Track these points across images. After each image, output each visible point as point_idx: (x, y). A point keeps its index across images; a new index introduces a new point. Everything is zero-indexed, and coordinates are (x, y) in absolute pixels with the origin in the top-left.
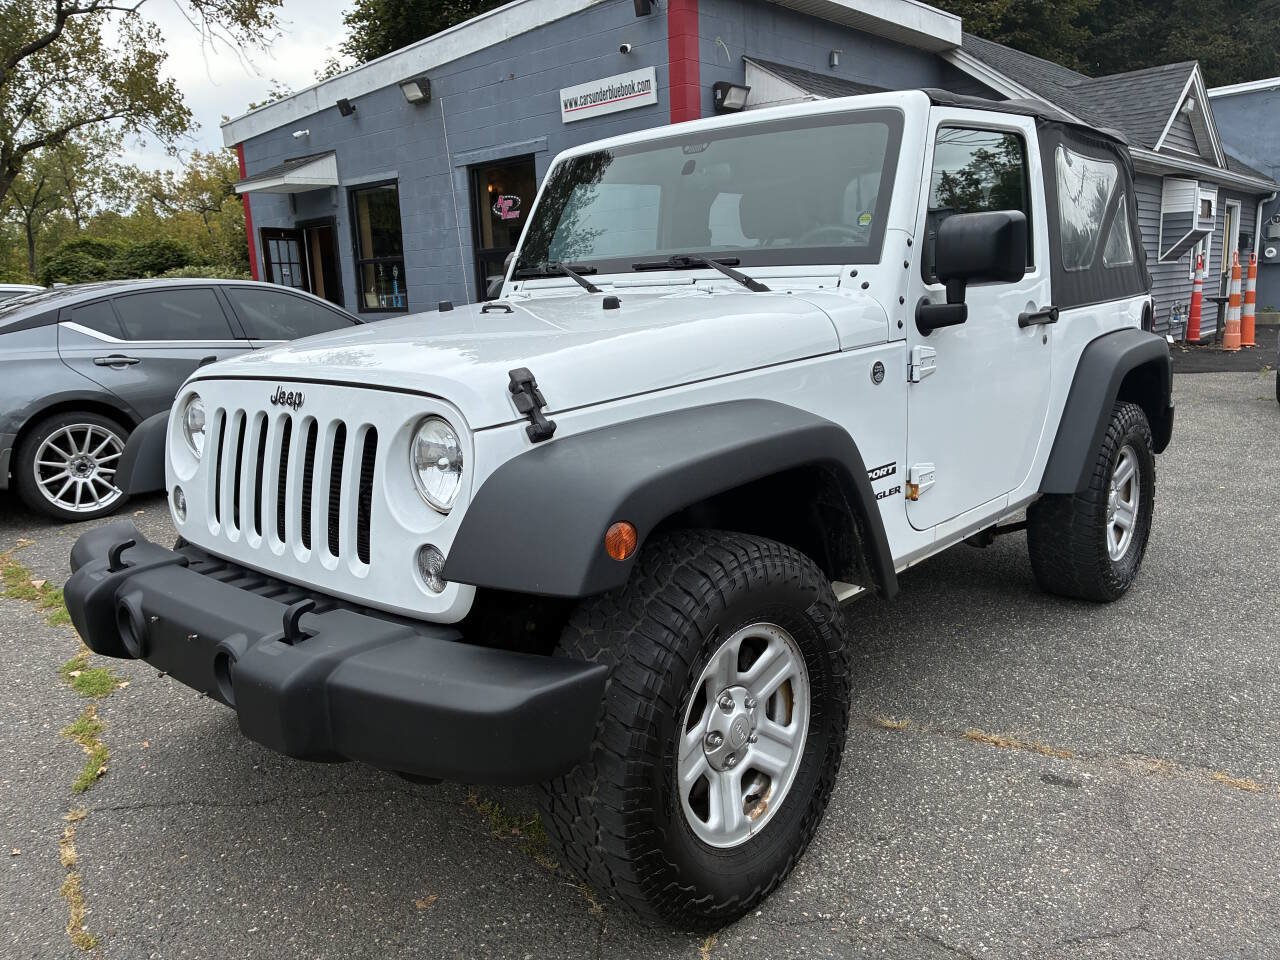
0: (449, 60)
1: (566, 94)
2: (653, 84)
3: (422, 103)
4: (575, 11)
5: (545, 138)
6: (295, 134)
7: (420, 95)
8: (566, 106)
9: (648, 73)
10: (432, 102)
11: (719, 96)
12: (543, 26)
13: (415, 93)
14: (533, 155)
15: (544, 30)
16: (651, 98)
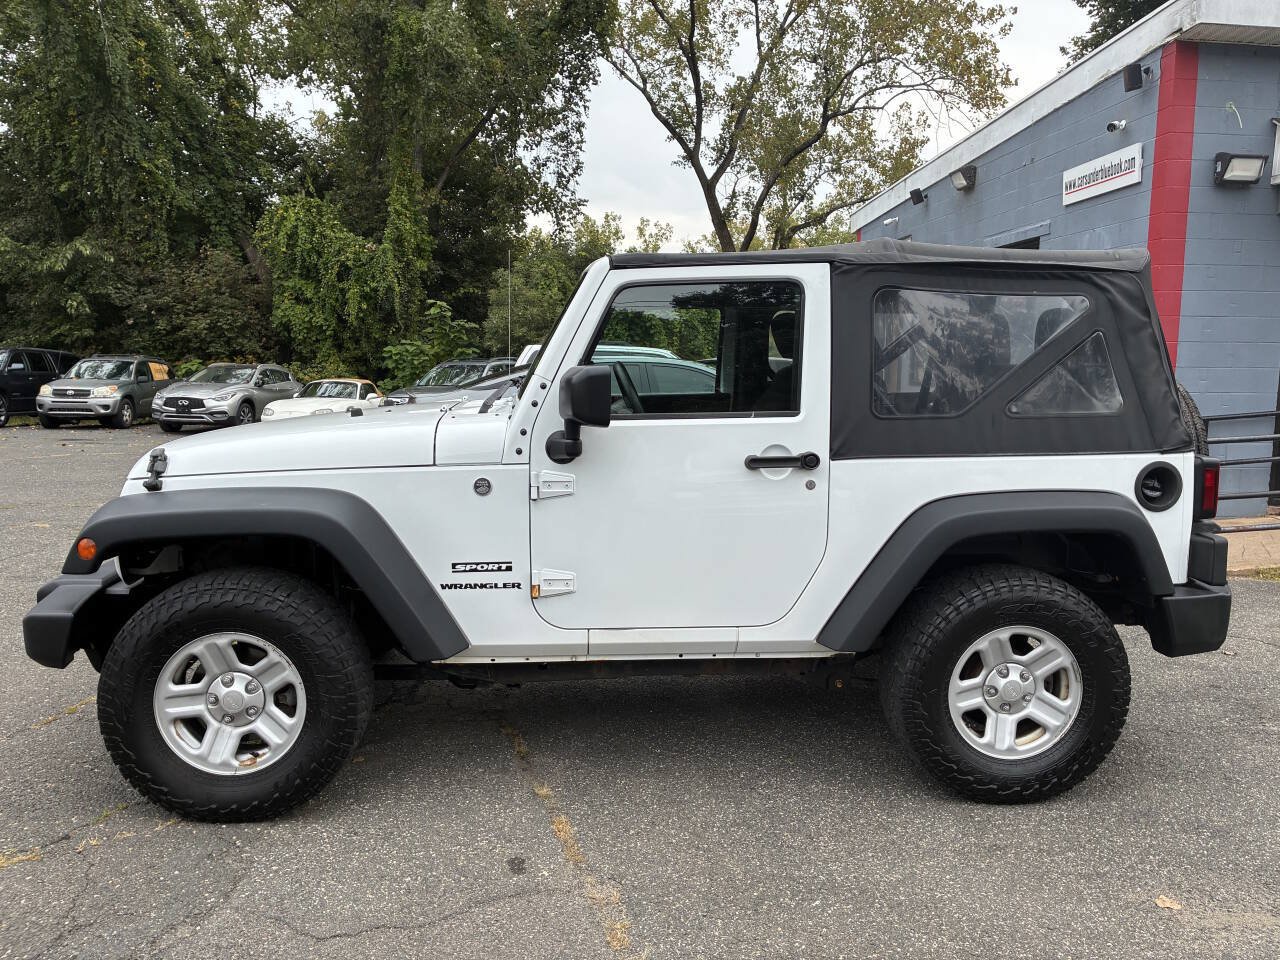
0: (991, 147)
1: (1069, 176)
2: (1138, 162)
3: (969, 189)
4: (1085, 90)
5: (1048, 222)
6: (885, 222)
7: (965, 183)
8: (1067, 187)
9: (1134, 151)
10: (976, 188)
11: (1219, 170)
12: (1061, 107)
13: (962, 182)
14: (1038, 238)
15: (1060, 112)
16: (1134, 177)
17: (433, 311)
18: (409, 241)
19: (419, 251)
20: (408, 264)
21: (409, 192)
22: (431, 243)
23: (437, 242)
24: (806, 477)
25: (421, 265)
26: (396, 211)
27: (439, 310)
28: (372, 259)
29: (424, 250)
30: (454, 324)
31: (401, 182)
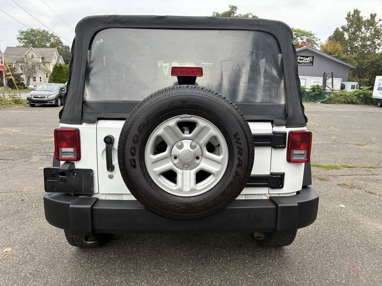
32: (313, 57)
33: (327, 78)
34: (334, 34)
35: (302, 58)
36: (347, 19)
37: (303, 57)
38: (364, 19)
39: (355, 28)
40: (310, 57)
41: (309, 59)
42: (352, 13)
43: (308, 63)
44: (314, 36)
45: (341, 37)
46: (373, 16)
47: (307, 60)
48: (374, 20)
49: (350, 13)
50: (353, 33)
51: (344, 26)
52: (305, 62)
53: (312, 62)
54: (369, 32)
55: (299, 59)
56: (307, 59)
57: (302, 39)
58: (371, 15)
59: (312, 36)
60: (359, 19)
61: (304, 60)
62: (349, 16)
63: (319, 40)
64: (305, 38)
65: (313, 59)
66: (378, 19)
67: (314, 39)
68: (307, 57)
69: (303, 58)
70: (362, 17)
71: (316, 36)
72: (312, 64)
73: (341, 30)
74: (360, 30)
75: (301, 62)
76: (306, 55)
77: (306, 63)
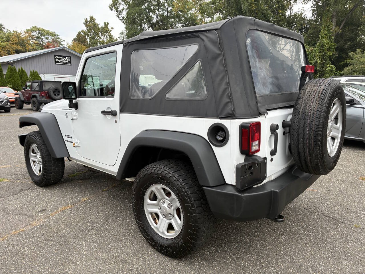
17: (329, 68)
18: (326, 46)
19: (329, 49)
20: (325, 53)
21: (328, 29)
22: (334, 45)
23: (337, 45)
24: (114, 118)
25: (330, 53)
26: (322, 36)
27: (331, 68)
28: (311, 53)
29: (332, 48)
30: (336, 73)
31: (325, 27)
32: (70, 57)
33: (88, 77)
34: (77, 36)
35: (59, 57)
36: (85, 24)
37: (61, 56)
38: (100, 26)
39: (93, 33)
40: (67, 57)
41: (66, 59)
42: (89, 19)
43: (67, 62)
44: (58, 36)
45: (84, 41)
46: (106, 24)
47: (65, 60)
48: (108, 28)
49: (87, 19)
50: (93, 38)
51: (84, 30)
52: (63, 61)
53: (70, 62)
54: (105, 37)
55: (57, 58)
56: (65, 58)
57: (47, 38)
58: (105, 23)
59: (56, 37)
60: (96, 25)
61: (62, 59)
62: (86, 21)
63: (64, 41)
64: (50, 38)
65: (70, 59)
66: (111, 28)
67: (59, 40)
68: (65, 57)
69: (61, 58)
70: (98, 24)
71: (60, 37)
72: (71, 64)
73: (83, 34)
74: (98, 35)
75: (60, 61)
76: (64, 55)
77: (65, 63)
